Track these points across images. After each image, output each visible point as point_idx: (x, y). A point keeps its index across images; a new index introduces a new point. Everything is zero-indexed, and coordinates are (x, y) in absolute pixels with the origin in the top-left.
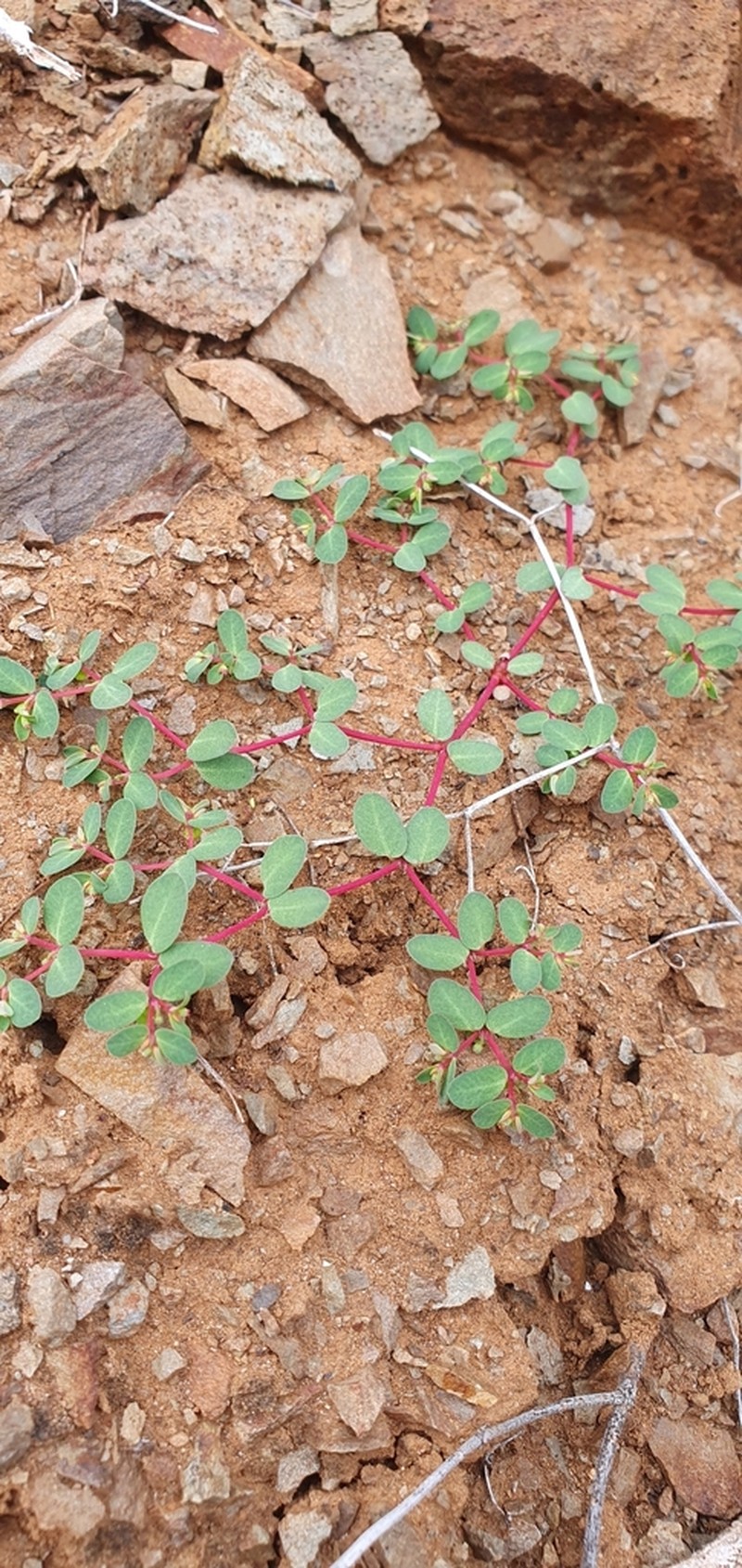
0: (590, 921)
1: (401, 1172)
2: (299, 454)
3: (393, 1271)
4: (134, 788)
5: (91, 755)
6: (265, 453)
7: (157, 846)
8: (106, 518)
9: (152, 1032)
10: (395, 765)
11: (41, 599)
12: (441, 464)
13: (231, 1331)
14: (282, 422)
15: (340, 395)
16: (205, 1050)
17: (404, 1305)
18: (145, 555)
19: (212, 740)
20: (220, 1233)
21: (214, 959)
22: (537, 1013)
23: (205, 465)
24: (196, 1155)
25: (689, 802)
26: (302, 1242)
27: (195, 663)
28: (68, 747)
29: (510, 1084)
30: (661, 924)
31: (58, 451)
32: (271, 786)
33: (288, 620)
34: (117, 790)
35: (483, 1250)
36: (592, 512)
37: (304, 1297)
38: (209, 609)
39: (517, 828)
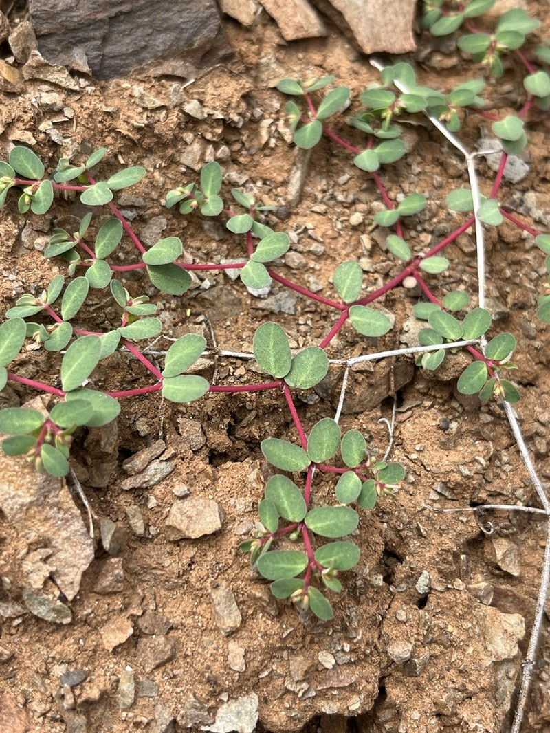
0: (426, 475)
1: (208, 616)
2: (308, 64)
3: (178, 690)
4: (95, 271)
5: (72, 238)
6: (281, 57)
7: (103, 323)
8: (141, 71)
9: (39, 444)
10: (310, 315)
11: (68, 113)
12: (412, 97)
13: (38, 696)
14: (300, 35)
15: (352, 27)
16: (83, 477)
17: (178, 719)
18: (158, 103)
19: (163, 250)
20: (51, 617)
21: (106, 408)
22: (346, 522)
23: (229, 51)
24: (49, 551)
25: (538, 409)
26: (114, 645)
27: (175, 194)
28: (56, 228)
29: (308, 568)
30: (483, 495)
31: (115, 10)
32: (207, 304)
33: (259, 184)
34: (81, 270)
35: (254, 697)
36: (527, 168)
37: (102, 686)
38: (198, 158)
39: (389, 388)
